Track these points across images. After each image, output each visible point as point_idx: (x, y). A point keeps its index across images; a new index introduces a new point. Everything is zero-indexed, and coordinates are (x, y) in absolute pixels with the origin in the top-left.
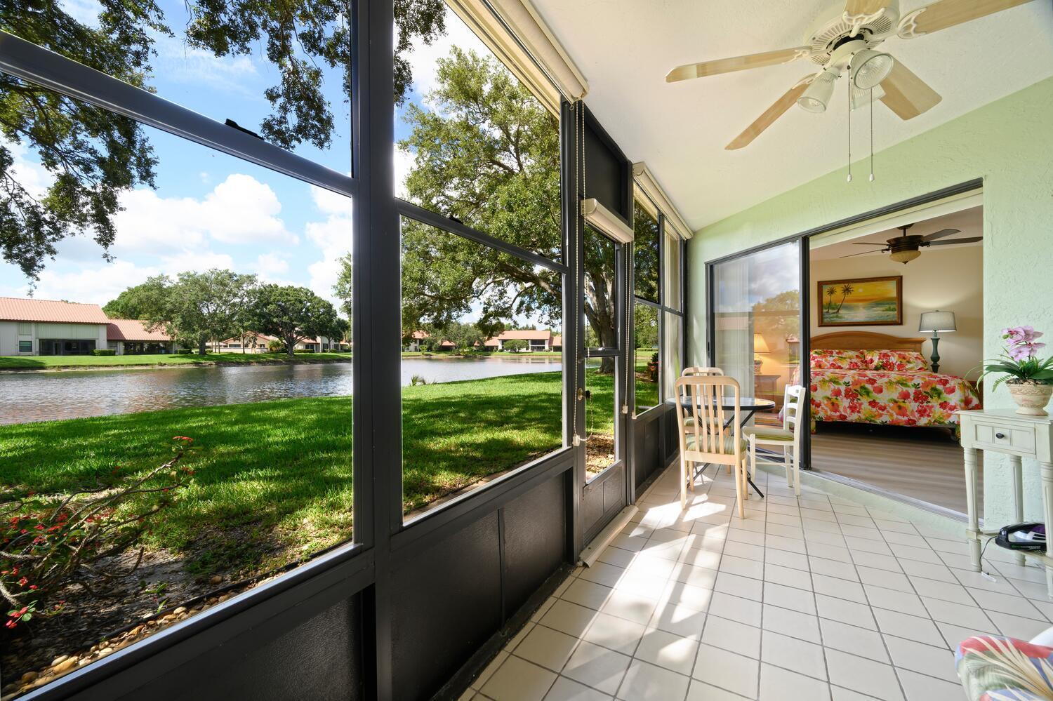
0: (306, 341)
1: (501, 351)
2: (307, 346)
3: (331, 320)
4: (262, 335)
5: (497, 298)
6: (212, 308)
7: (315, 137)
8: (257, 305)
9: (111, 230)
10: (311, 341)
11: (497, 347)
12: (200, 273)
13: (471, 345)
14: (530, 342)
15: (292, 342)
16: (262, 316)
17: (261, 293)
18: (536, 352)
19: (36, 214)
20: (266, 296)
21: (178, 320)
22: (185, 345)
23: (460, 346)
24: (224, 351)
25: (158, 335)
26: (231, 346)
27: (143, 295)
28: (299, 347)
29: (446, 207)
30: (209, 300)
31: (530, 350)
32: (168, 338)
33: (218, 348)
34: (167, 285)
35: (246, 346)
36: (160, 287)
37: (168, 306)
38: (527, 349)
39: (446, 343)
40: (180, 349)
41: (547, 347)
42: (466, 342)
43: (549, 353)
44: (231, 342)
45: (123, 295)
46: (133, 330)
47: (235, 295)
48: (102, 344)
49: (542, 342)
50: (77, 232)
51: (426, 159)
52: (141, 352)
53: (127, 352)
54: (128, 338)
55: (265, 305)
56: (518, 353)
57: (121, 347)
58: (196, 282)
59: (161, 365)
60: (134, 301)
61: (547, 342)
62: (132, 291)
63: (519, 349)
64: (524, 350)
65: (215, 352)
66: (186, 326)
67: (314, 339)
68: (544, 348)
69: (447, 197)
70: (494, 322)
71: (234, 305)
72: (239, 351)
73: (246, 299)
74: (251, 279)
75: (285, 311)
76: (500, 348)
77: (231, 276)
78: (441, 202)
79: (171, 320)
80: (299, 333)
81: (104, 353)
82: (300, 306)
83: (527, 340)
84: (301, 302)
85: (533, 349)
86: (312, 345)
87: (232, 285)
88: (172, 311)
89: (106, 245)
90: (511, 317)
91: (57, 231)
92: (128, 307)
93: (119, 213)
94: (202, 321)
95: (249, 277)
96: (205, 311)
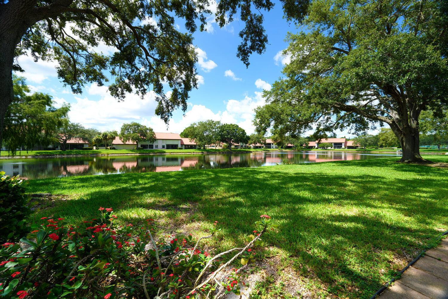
0: (235, 144)
1: (317, 148)
2: (236, 146)
3: (244, 136)
4: (221, 142)
5: (325, 122)
6: (207, 133)
7: (258, 49)
8: (220, 132)
9: (186, 106)
10: (237, 144)
11: (315, 146)
12: (204, 122)
13: (301, 145)
14: (333, 144)
15: (231, 145)
16: (221, 135)
17: (222, 127)
18: (336, 149)
19: (168, 103)
20: (223, 128)
21: (198, 138)
22: (199, 146)
23: (296, 146)
24: (210, 148)
25: (193, 143)
26: (212, 146)
27: (189, 130)
28: (233, 147)
29: (302, 79)
30: (206, 130)
31: (333, 148)
32: (195, 144)
33: (209, 147)
34: (195, 126)
35: (216, 146)
36: (193, 127)
37: (196, 133)
38: (331, 148)
39: (290, 145)
40: (198, 147)
41: (343, 147)
42: (299, 145)
43: (344, 150)
44: (213, 145)
45: (184, 131)
46: (187, 141)
47: (214, 128)
48: (179, 146)
49: (341, 144)
50: (177, 108)
51: (296, 56)
52: (189, 148)
53: (185, 148)
54: (185, 144)
55: (223, 132)
56: (326, 149)
57: (184, 146)
58: (203, 125)
59: (193, 152)
60: (187, 132)
61: (343, 144)
62: (187, 129)
63: (327, 147)
64: (329, 148)
65: (208, 148)
66: (200, 140)
67: (238, 143)
68: (341, 147)
69: (303, 74)
70: (322, 134)
71: (213, 132)
72: (214, 148)
73: (217, 130)
74: (219, 123)
75: (228, 133)
76: (316, 147)
77: (213, 122)
78: (300, 76)
79: (196, 138)
80: (233, 141)
81: (180, 149)
82: (234, 131)
83: (332, 143)
84: (234, 130)
85: (335, 147)
86: (237, 146)
87: (213, 125)
88: (196, 135)
89: (184, 111)
90: (332, 131)
91: (173, 108)
92: (185, 135)
93: (188, 99)
94: (204, 139)
95: (218, 122)
96: (205, 134)
